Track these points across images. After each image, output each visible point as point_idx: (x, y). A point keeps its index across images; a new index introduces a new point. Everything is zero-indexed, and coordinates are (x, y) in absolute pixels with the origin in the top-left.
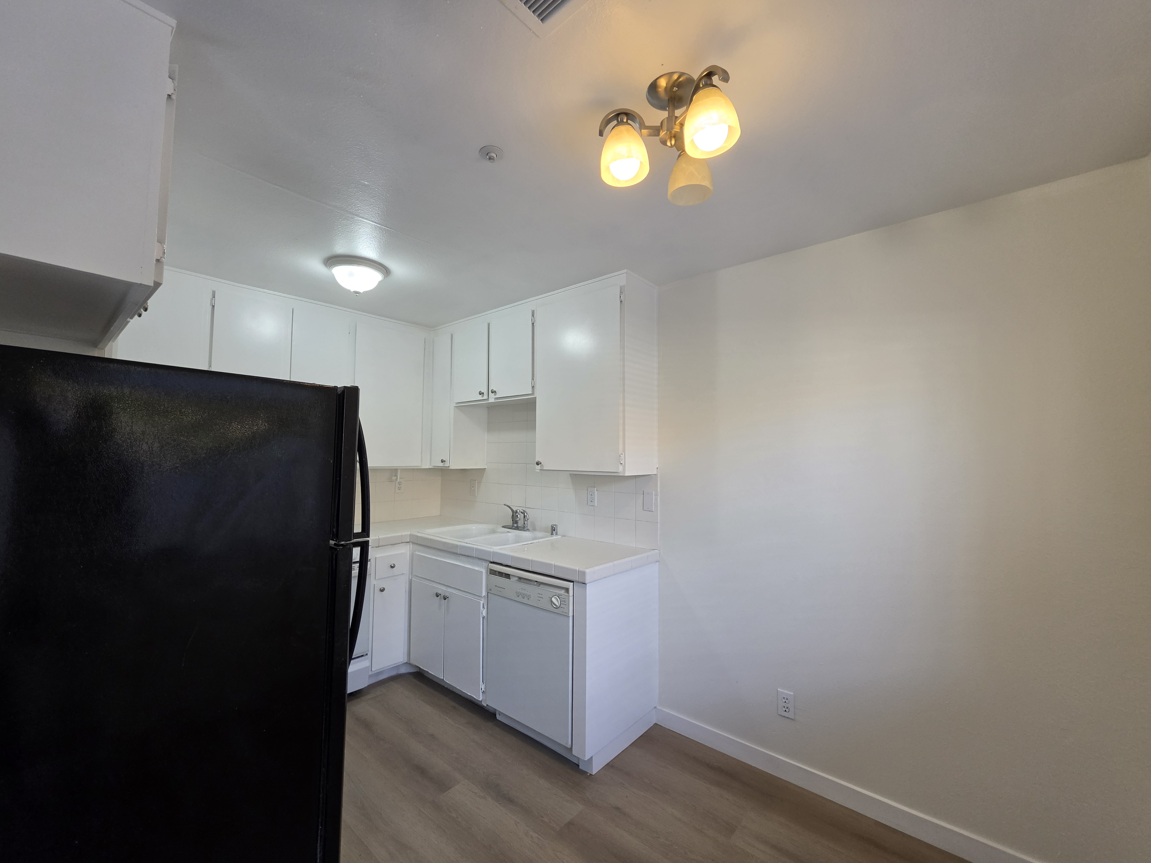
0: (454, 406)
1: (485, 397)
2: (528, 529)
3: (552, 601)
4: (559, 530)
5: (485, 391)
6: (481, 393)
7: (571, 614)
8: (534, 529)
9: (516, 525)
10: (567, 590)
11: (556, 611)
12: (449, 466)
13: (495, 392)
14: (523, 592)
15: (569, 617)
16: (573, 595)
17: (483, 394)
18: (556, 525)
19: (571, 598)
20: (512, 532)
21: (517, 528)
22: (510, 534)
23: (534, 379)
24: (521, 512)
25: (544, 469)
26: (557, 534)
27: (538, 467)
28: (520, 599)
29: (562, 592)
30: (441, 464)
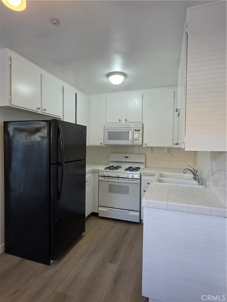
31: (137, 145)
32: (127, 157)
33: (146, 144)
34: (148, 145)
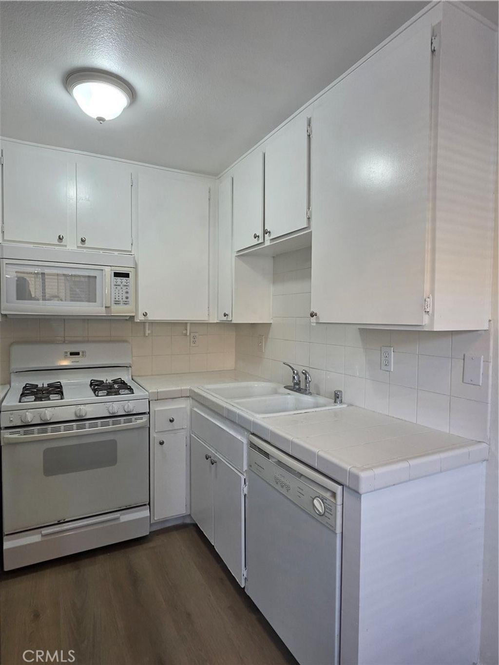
0: (236, 256)
1: (261, 240)
2: (310, 393)
3: (314, 505)
4: (345, 397)
5: (260, 233)
6: (256, 236)
7: (338, 530)
8: (318, 394)
9: (297, 387)
10: (334, 495)
11: (319, 518)
12: (231, 321)
13: (270, 232)
14: (282, 479)
15: (336, 534)
16: (343, 504)
17: (258, 237)
18: (340, 392)
19: (339, 508)
20: (292, 395)
21: (299, 390)
22: (289, 396)
23: (310, 208)
24: (303, 373)
25: (321, 322)
26: (341, 402)
27: (313, 319)
28: (278, 487)
29: (328, 495)
30: (225, 318)
31: (122, 318)
32: (78, 354)
33: (145, 315)
34: (150, 317)
